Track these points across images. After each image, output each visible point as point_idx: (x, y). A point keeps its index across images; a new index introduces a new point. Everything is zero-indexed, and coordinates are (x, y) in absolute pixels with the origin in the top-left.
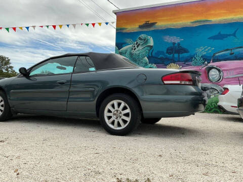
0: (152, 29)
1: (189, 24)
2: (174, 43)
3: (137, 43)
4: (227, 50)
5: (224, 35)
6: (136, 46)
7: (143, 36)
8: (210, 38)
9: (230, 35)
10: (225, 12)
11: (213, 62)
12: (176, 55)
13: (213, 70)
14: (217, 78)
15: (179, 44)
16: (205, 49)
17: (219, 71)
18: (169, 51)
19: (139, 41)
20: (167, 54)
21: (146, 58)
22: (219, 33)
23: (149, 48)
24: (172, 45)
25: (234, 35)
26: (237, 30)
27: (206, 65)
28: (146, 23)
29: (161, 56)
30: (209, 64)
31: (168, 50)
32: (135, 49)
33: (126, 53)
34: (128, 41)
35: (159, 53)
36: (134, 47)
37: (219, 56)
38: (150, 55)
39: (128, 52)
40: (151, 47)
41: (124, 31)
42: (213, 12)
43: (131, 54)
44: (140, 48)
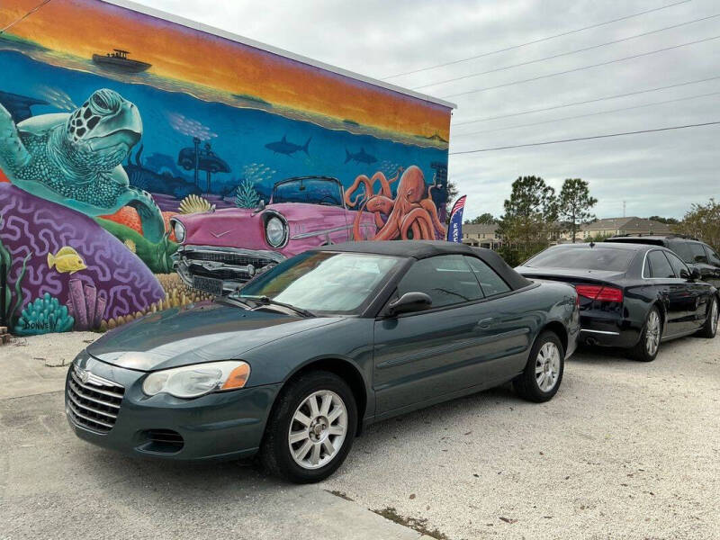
0: (136, 80)
1: (229, 97)
2: (197, 141)
3: (88, 113)
4: (295, 179)
5: (290, 145)
6: (85, 122)
7: (108, 93)
8: (268, 146)
9: (299, 148)
10: (293, 93)
11: (274, 203)
12: (203, 175)
13: (274, 220)
14: (279, 239)
15: (208, 146)
16: (261, 169)
17: (283, 222)
18: (184, 161)
19: (96, 109)
20: (180, 168)
21: (120, 168)
22: (284, 138)
23: (129, 140)
24: (192, 145)
25: (305, 149)
26: (310, 140)
27: (263, 208)
28: (118, 57)
29: (164, 170)
30: (268, 207)
31: (182, 155)
32: (81, 132)
33: (45, 139)
34: (54, 96)
35: (158, 159)
36: (80, 123)
37: (282, 190)
38: (134, 162)
39: (55, 138)
40: (136, 136)
41: (36, 56)
42: (274, 86)
43: (68, 149)
44: (99, 131)
